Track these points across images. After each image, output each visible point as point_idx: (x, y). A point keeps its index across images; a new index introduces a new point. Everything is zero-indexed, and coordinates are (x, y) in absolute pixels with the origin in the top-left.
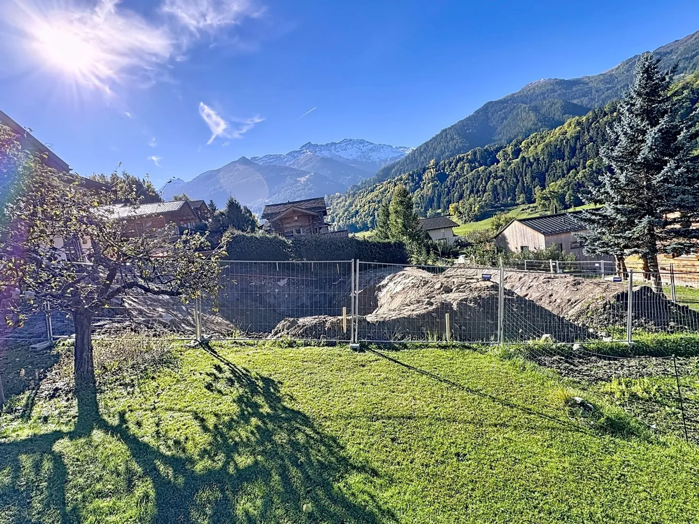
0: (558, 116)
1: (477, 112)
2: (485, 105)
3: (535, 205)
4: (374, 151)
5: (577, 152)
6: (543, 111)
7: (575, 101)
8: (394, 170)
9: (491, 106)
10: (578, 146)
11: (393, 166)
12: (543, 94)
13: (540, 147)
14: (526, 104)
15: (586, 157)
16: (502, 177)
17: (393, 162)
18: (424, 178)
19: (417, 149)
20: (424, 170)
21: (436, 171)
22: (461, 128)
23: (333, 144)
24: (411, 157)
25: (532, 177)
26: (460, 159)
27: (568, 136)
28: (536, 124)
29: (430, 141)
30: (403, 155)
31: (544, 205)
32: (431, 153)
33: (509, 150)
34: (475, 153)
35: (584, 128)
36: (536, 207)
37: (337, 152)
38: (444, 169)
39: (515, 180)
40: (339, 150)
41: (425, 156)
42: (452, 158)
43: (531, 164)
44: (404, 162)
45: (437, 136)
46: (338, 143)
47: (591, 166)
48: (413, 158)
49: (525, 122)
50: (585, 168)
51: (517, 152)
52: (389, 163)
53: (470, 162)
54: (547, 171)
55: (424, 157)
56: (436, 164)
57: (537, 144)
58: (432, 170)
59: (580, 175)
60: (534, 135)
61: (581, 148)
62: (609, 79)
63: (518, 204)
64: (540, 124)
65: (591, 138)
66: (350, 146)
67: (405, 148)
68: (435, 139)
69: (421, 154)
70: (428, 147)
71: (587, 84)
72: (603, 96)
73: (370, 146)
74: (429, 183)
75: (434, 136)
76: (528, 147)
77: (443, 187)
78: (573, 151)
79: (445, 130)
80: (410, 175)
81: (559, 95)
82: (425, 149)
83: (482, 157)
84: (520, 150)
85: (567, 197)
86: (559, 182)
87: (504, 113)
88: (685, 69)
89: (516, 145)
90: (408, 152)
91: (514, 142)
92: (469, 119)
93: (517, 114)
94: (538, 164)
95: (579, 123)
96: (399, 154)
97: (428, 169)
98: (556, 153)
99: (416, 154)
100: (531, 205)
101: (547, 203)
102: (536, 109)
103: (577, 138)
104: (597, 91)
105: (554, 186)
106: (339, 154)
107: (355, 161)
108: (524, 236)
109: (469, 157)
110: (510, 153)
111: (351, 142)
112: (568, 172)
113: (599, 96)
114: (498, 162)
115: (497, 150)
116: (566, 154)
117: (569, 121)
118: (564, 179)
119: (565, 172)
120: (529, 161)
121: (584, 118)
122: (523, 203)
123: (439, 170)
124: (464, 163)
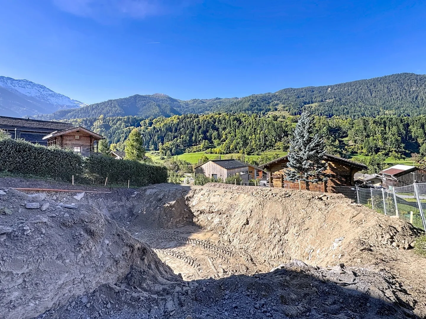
0: (168, 112)
1: (131, 97)
2: (135, 95)
3: (158, 152)
4: (53, 97)
5: (178, 131)
6: (162, 108)
7: (175, 108)
8: (70, 114)
9: (138, 97)
10: (178, 128)
11: (70, 112)
12: (162, 100)
13: (162, 124)
14: (155, 102)
15: (181, 134)
16: (143, 134)
17: (68, 108)
18: (94, 124)
19: (90, 106)
20: (95, 120)
21: (103, 122)
22: (120, 102)
23: (10, 79)
24: (85, 109)
25: (158, 137)
26: (119, 120)
27: (174, 122)
28: (159, 113)
29: (100, 104)
30: (78, 106)
31: (163, 152)
32: (99, 111)
33: (147, 121)
34: (129, 118)
35: (181, 121)
36: (159, 153)
37: (14, 86)
38: (109, 122)
39: (150, 137)
40: (16, 85)
41: (95, 111)
42: (114, 118)
43: (158, 131)
44: (79, 111)
45: (105, 102)
46: (17, 80)
47: (183, 138)
48: (86, 110)
49: (154, 110)
50: (180, 138)
51: (151, 124)
52: (65, 109)
53: (125, 122)
54: (165, 136)
55: (95, 113)
56: (104, 118)
57: (160, 122)
58: (100, 121)
59: (178, 141)
60: (159, 117)
61: (179, 130)
62: (187, 104)
63: (150, 150)
64: (161, 113)
65: (183, 126)
66: (29, 86)
67: (81, 102)
68: (104, 103)
69: (93, 109)
70: (98, 107)
71: (179, 103)
72: (185, 110)
73: (51, 93)
74: (97, 129)
75: (103, 101)
76: (156, 123)
77: (107, 132)
78: (176, 130)
79: (111, 101)
80: (84, 120)
81: (169, 103)
82: (96, 107)
83: (132, 122)
84: (152, 123)
85: (173, 150)
86: (170, 143)
87: (144, 103)
88: (209, 110)
89: (150, 120)
90: (82, 106)
91: (150, 118)
92: (126, 99)
93: (151, 105)
94: (161, 132)
95: (178, 118)
96: (75, 105)
97: (98, 120)
98: (169, 129)
99: (89, 109)
100: (157, 152)
101: (164, 152)
102: (159, 106)
103: (178, 125)
104: (183, 107)
105: (168, 144)
106: (16, 88)
107: (32, 98)
108: (214, 169)
109: (125, 120)
110: (148, 123)
111: (31, 84)
112: (174, 139)
113: (184, 110)
114: (141, 126)
115: (141, 120)
116: (173, 130)
117: (174, 116)
118: (172, 142)
119: (173, 138)
120: (157, 130)
121: (181, 117)
122: (153, 150)
123: (105, 122)
124: (122, 122)
